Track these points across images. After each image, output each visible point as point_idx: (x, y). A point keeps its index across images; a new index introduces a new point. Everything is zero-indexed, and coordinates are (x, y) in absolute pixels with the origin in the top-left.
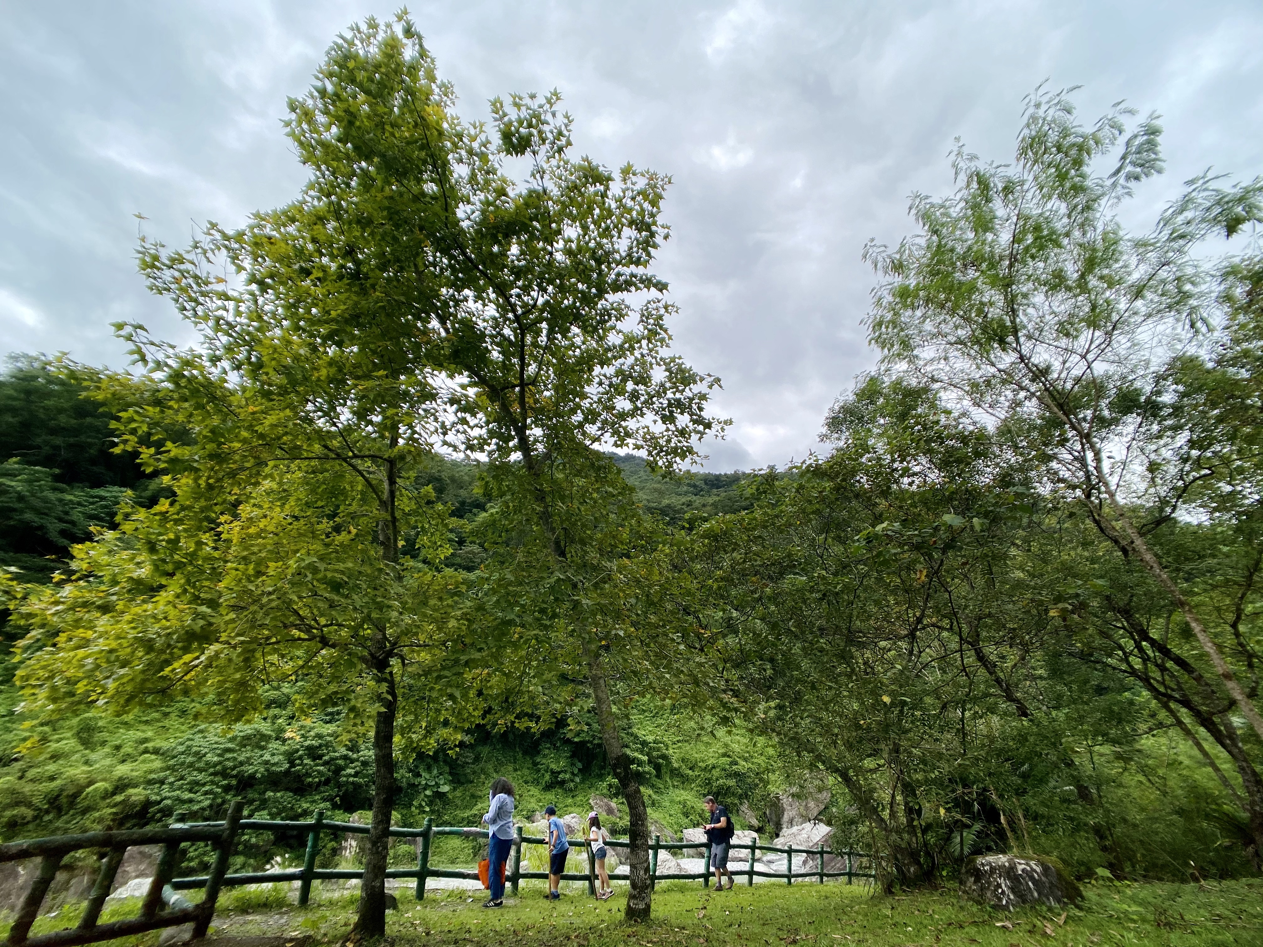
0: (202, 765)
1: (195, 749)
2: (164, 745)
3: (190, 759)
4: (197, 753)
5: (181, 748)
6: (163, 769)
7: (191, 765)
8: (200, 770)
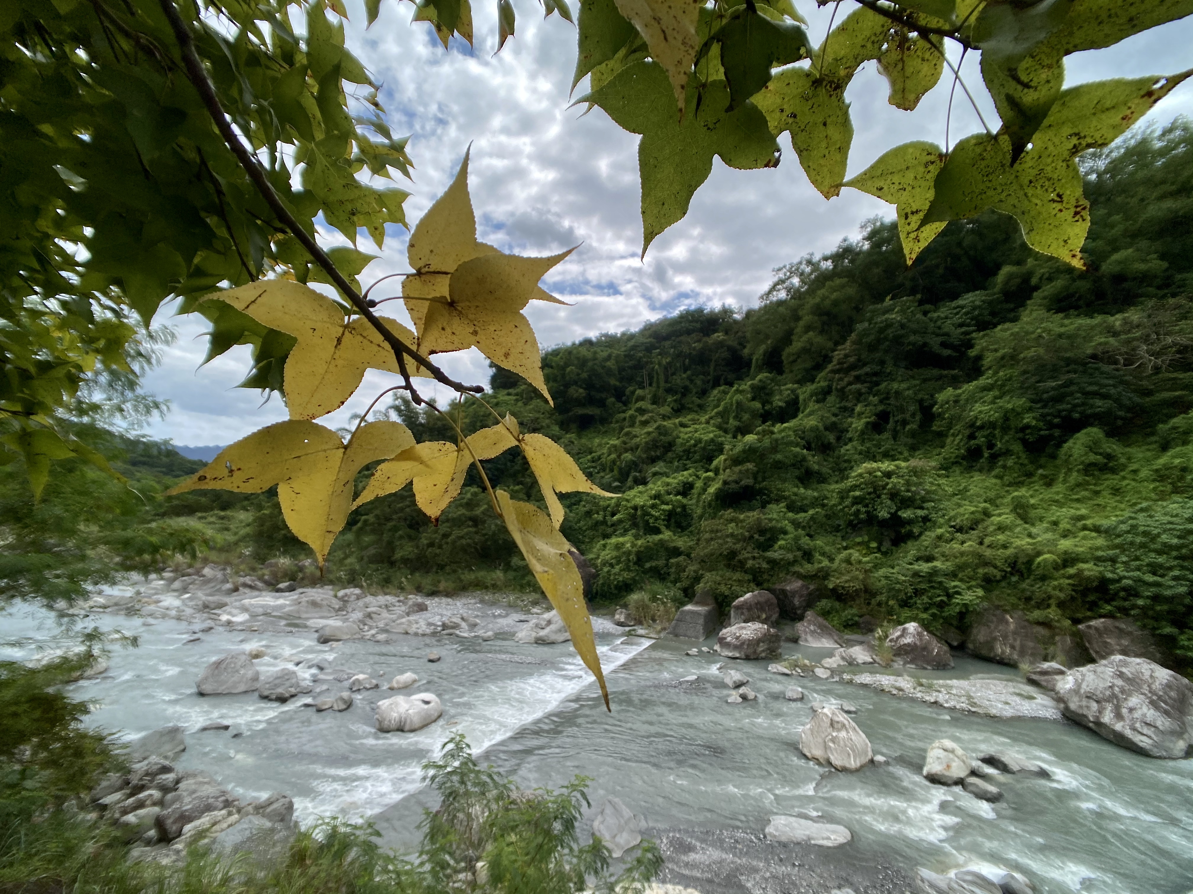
0: (1158, 546)
1: (1142, 529)
2: (1105, 523)
3: (1138, 540)
4: (1145, 534)
5: (1124, 527)
6: (1109, 548)
7: (1143, 546)
8: (1159, 553)
